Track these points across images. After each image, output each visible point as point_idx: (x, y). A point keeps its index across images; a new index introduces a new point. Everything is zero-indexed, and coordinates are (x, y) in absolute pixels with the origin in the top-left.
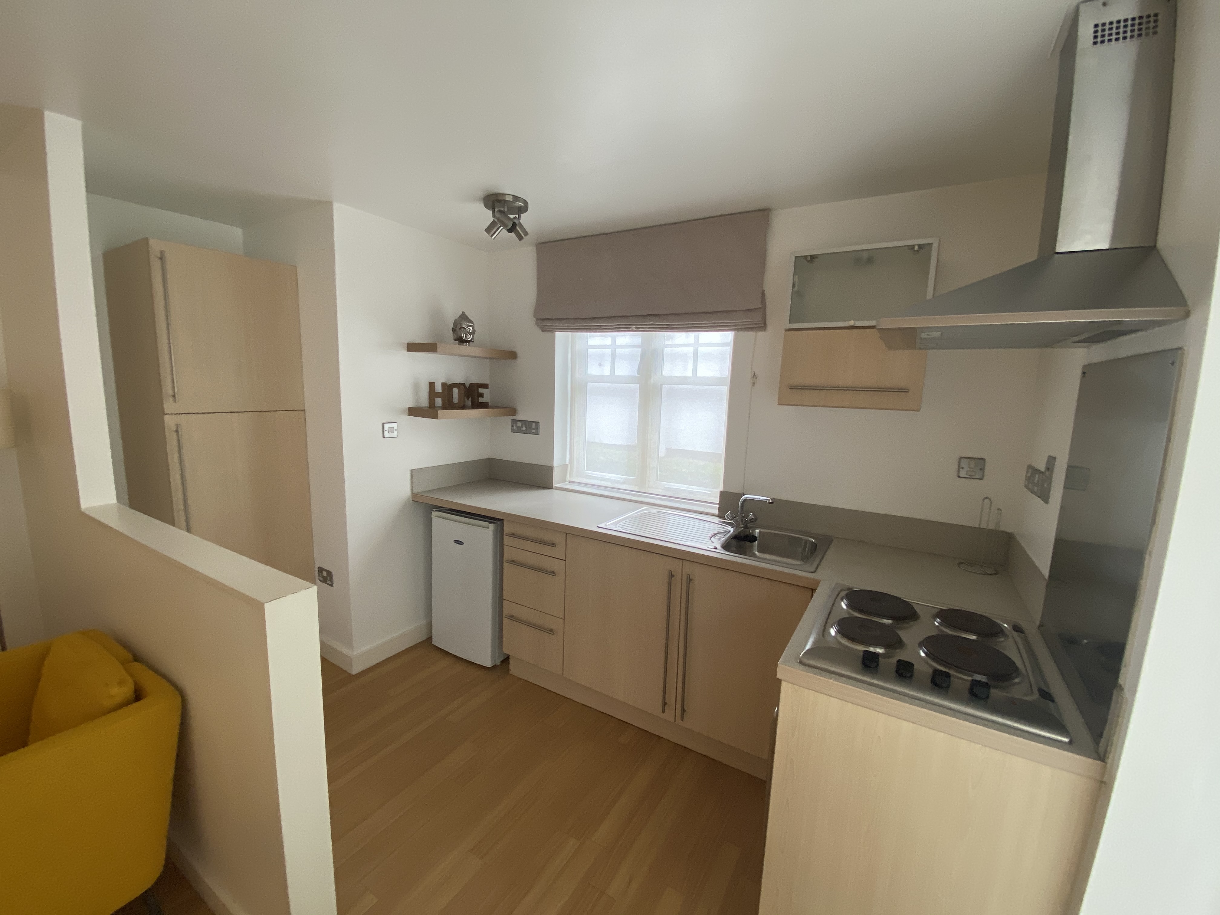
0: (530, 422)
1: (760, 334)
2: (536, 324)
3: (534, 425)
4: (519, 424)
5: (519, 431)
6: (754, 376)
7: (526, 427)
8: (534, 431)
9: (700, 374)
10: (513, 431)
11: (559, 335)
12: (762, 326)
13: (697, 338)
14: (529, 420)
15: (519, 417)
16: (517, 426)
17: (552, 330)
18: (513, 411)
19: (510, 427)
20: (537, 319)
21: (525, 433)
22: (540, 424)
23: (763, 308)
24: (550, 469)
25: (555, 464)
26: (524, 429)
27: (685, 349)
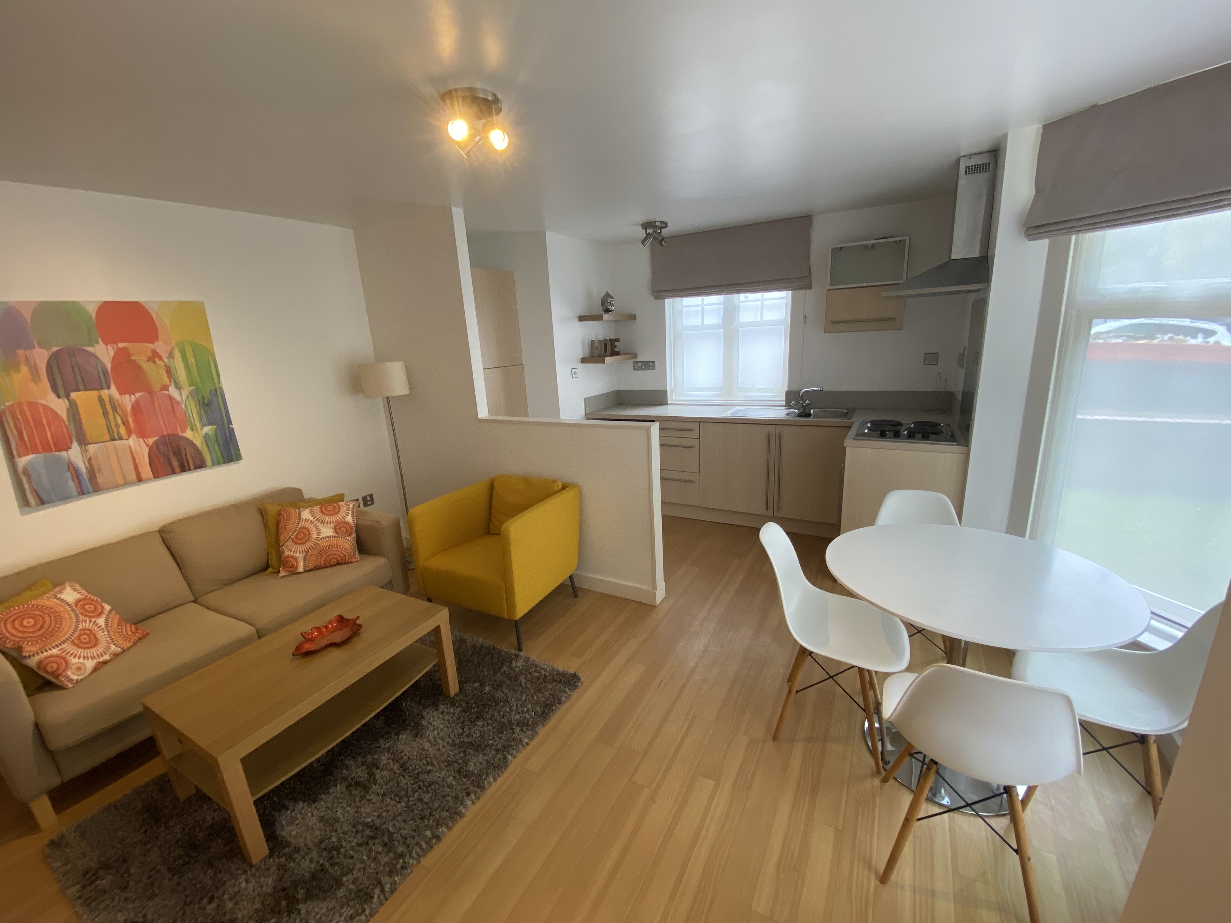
0: (648, 362)
1: (808, 291)
2: (653, 295)
3: (651, 364)
4: (640, 364)
5: (640, 369)
6: (805, 317)
7: (645, 366)
8: (651, 368)
9: (765, 319)
10: (634, 369)
11: (668, 301)
12: (809, 287)
13: (762, 296)
14: (647, 361)
15: (639, 359)
16: (638, 365)
17: (663, 298)
18: (635, 356)
19: (633, 367)
20: (653, 291)
21: (645, 369)
22: (656, 363)
23: (809, 276)
24: (666, 391)
25: (668, 389)
26: (643, 367)
27: (756, 303)
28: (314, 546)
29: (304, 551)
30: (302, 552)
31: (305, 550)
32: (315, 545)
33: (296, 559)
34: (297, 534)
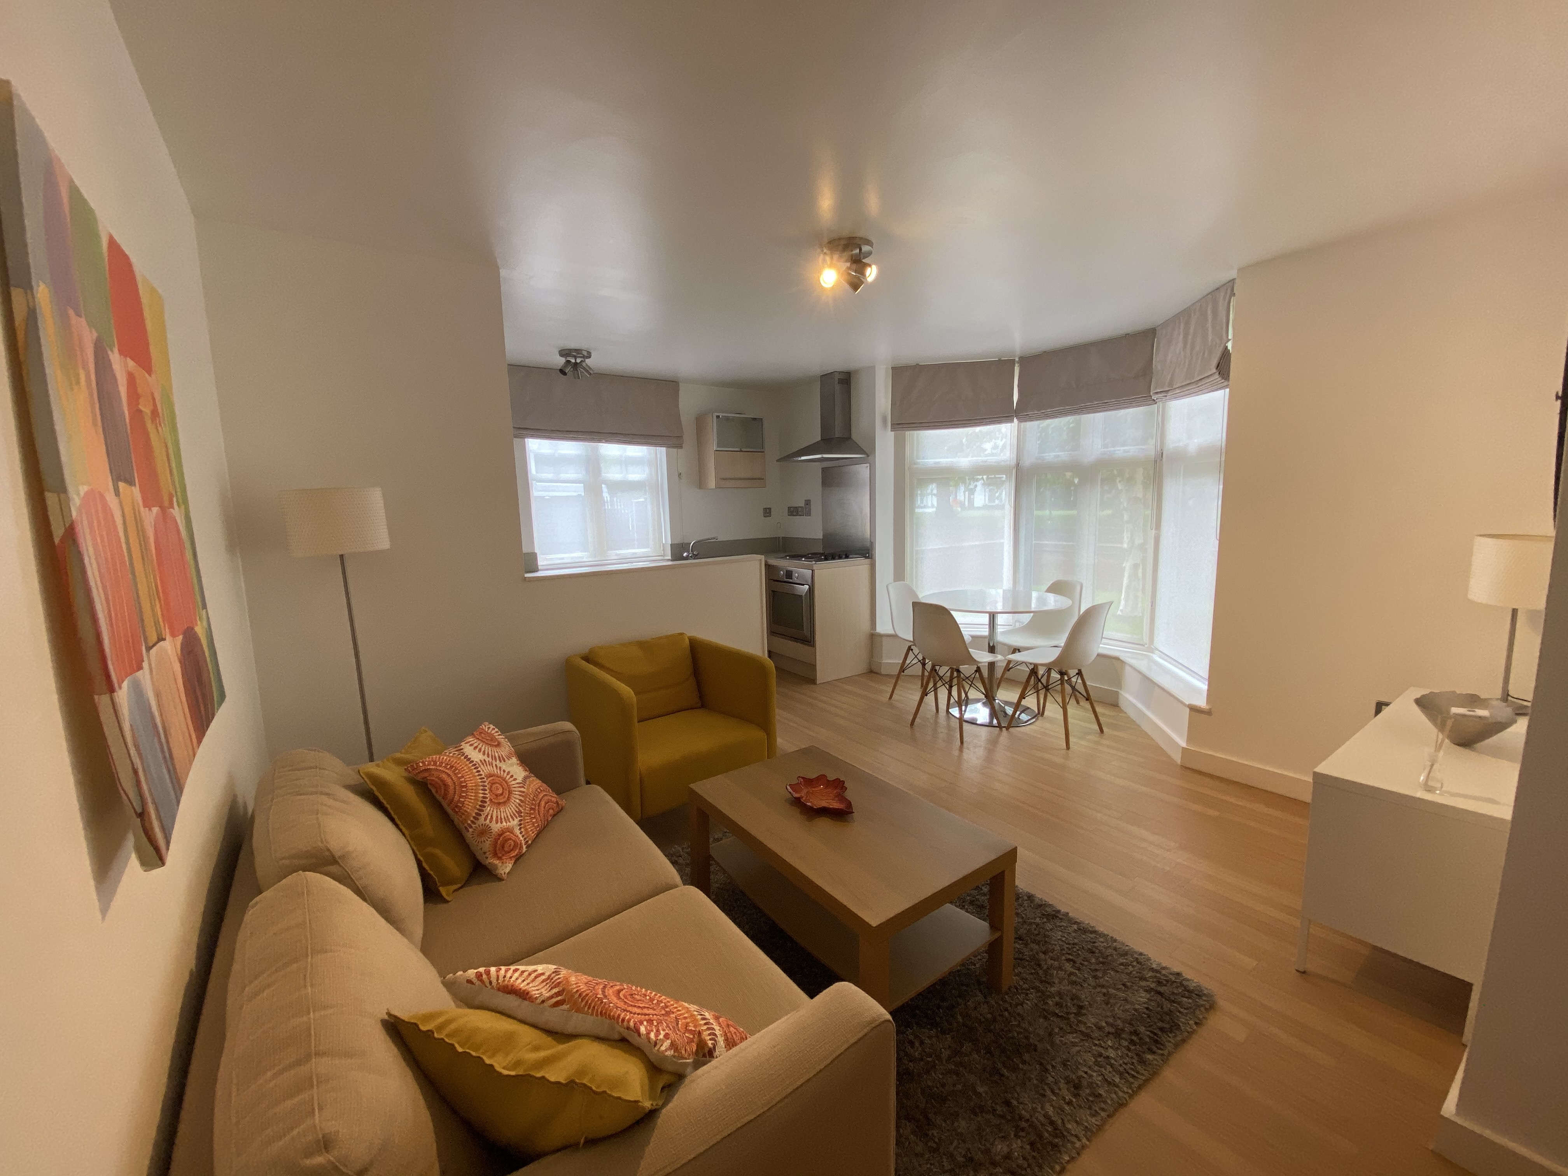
6: (680, 473)
12: (680, 446)
17: (523, 437)
28: (522, 799)
29: (514, 812)
30: (514, 814)
31: (516, 811)
32: (523, 796)
33: (510, 830)
34: (491, 790)
